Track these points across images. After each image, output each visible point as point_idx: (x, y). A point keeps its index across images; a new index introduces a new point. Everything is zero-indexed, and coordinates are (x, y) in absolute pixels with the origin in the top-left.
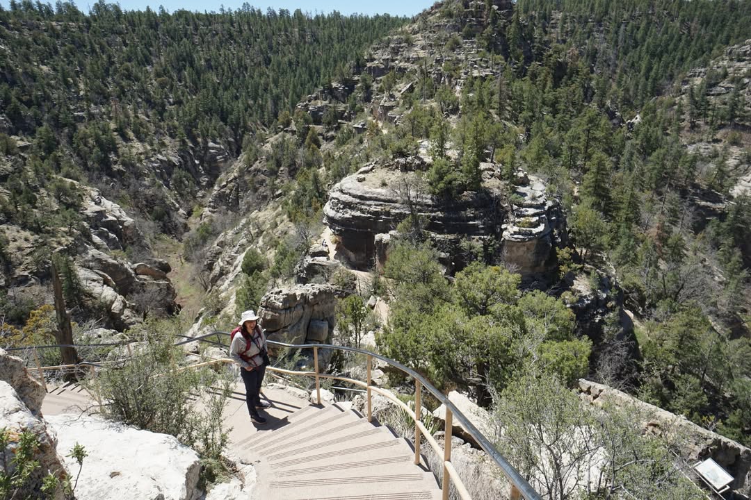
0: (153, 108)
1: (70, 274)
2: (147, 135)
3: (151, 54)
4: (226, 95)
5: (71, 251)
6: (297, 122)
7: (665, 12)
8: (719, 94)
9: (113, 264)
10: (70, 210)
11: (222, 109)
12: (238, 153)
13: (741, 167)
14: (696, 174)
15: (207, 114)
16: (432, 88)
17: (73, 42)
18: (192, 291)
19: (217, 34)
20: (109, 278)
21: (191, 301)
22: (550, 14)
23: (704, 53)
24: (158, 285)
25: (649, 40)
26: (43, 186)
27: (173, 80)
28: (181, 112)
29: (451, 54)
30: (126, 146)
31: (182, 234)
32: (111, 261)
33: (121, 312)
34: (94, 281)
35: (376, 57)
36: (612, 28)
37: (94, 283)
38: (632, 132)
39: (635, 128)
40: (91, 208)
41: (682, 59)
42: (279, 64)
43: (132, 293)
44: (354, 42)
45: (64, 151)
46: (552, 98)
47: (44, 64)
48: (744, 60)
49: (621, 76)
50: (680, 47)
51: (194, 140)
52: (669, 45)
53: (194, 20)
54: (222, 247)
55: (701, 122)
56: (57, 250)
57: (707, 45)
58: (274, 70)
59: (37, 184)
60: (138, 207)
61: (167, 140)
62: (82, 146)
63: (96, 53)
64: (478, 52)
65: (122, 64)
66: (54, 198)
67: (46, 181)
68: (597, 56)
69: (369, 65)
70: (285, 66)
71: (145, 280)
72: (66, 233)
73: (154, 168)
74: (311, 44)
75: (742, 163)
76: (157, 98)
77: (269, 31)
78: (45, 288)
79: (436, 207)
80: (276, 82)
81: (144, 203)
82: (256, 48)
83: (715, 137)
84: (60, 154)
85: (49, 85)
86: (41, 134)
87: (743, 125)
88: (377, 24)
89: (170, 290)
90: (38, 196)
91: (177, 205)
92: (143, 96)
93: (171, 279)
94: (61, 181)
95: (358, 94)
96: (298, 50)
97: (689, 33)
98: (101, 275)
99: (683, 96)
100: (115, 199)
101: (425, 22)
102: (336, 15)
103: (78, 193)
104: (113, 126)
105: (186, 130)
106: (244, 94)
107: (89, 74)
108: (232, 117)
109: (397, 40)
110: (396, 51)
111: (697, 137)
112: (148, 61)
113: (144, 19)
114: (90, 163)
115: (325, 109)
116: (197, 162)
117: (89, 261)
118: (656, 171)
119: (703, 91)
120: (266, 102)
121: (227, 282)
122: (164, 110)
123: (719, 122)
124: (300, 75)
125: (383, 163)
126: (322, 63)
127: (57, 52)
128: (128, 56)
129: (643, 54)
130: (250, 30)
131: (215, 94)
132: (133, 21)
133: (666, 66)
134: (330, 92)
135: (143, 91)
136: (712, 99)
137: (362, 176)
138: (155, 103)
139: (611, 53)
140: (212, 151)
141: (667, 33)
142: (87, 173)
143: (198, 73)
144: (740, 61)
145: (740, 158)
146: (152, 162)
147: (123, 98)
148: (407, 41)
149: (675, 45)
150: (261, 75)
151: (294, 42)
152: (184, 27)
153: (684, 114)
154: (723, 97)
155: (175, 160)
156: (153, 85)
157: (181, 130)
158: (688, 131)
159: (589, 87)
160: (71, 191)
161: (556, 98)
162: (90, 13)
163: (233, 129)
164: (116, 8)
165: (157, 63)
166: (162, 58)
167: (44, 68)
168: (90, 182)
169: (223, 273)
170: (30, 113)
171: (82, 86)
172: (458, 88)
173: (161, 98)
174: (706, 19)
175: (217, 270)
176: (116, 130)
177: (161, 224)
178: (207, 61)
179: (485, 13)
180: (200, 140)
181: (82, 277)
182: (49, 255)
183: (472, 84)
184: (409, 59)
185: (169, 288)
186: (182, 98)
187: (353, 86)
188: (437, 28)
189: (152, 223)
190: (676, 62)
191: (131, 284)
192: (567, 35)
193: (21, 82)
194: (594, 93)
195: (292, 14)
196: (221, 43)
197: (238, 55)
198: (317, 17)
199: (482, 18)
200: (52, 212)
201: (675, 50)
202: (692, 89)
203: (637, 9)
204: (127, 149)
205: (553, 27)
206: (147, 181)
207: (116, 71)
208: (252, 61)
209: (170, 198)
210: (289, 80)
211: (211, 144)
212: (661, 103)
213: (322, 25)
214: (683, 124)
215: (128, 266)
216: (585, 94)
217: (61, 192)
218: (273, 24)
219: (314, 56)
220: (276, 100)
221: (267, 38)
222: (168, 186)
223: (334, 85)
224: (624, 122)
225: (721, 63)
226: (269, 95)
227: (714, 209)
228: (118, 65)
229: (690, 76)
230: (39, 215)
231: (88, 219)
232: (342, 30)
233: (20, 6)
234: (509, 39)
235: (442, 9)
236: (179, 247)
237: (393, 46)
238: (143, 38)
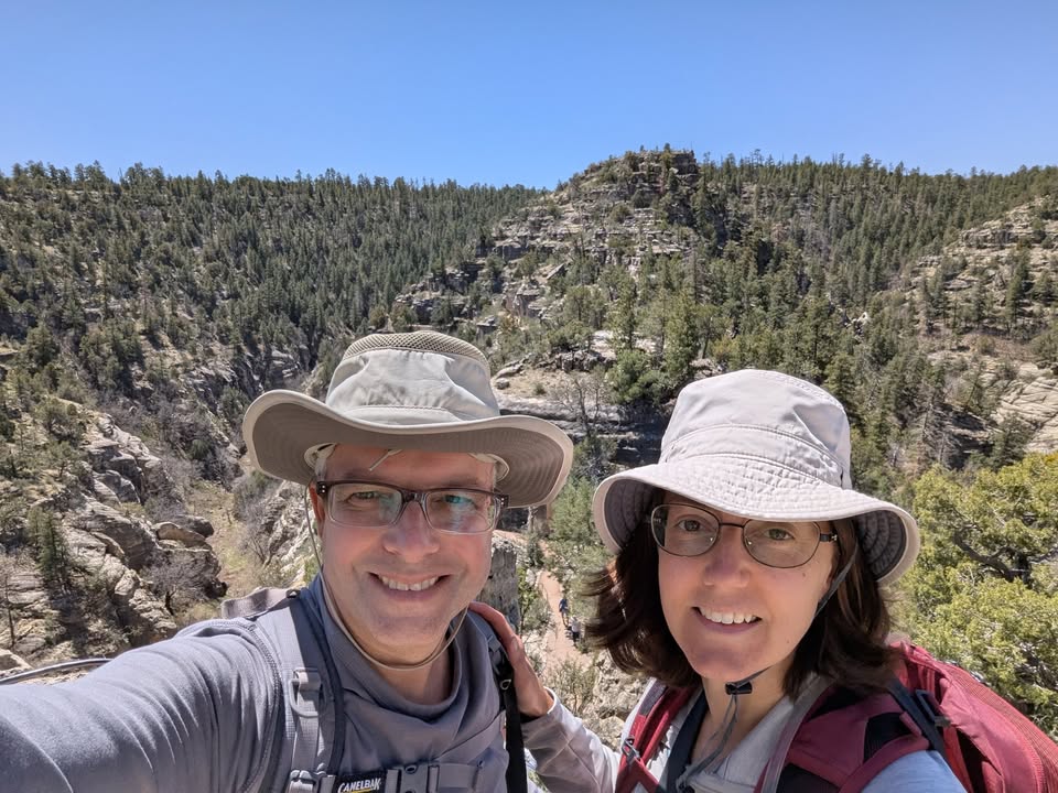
0: (199, 303)
1: (53, 538)
2: (187, 339)
3: (201, 232)
4: (297, 287)
5: (60, 504)
6: (396, 321)
7: (882, 187)
8: (960, 289)
9: (124, 525)
10: (63, 443)
11: (294, 305)
12: (312, 365)
13: (999, 383)
14: (945, 391)
15: (272, 312)
16: (593, 269)
17: (94, 216)
18: (244, 562)
19: (291, 207)
20: (115, 544)
21: (242, 578)
22: (741, 187)
23: (934, 237)
24: (192, 554)
25: (866, 220)
26: (27, 410)
27: (228, 265)
28: (237, 309)
29: (619, 226)
30: (158, 355)
31: (232, 479)
32: (120, 519)
33: (130, 594)
34: (91, 548)
35: (509, 234)
36: (821, 204)
37: (90, 552)
38: (860, 334)
39: (864, 330)
40: (95, 441)
41: (908, 245)
42: (372, 247)
43: (149, 566)
44: (475, 219)
45: (66, 362)
46: (758, 286)
47: (48, 243)
48: (985, 247)
49: (836, 264)
50: (904, 229)
51: (253, 347)
52: (890, 226)
53: (260, 189)
54: (287, 498)
55: (939, 324)
56: (37, 503)
57: (936, 228)
58: (365, 254)
59: (19, 407)
60: (168, 441)
61: (216, 347)
62: (91, 354)
63: (125, 229)
64: (656, 224)
65: (159, 244)
66: (41, 428)
67: (33, 402)
68: (805, 239)
69: (498, 244)
70: (379, 248)
71: (171, 547)
72: (55, 477)
73: (195, 386)
74: (416, 221)
75: (999, 378)
76: (205, 290)
77: (359, 204)
78: (12, 559)
79: (625, 425)
80: (367, 270)
81: (179, 435)
82: (342, 225)
83: (961, 344)
84: (59, 366)
85: (53, 271)
86: (34, 338)
87: (995, 329)
88: (506, 197)
89: (210, 562)
90: (17, 424)
91: (227, 439)
92: (186, 287)
93: (213, 546)
94: (55, 402)
95: (484, 282)
96: (399, 229)
97: (913, 212)
98: (101, 540)
99: (914, 291)
100: (135, 429)
101: (577, 188)
102: (452, 185)
103: (79, 420)
104: (139, 326)
105: (242, 332)
106: (323, 285)
107: (112, 257)
108: (306, 315)
109: (538, 211)
110: (537, 226)
111: (937, 343)
112: (195, 241)
113: (194, 188)
114: (101, 379)
115: (436, 302)
116: (256, 378)
117: (86, 519)
118: (894, 386)
119: (939, 284)
120: (353, 296)
121: (293, 549)
122: (214, 305)
123: (963, 324)
124: (401, 261)
125: (536, 361)
126: (431, 245)
127: (69, 228)
128: (169, 234)
129: (860, 237)
130: (335, 202)
131: (284, 285)
132: (179, 190)
133: (891, 253)
134: (444, 280)
135: (187, 280)
136: (952, 296)
137: (505, 380)
138: (201, 296)
139: (822, 236)
140: (277, 362)
141: (887, 211)
142: (96, 392)
143: (263, 257)
144: (979, 247)
145: (996, 371)
146: (193, 377)
147: (157, 289)
148: (553, 212)
149: (897, 227)
150: (347, 260)
151: (392, 218)
152: (247, 197)
153: (917, 313)
154: (964, 292)
155: (226, 374)
156: (200, 271)
157: (237, 333)
158: (924, 335)
159: (802, 275)
160: (68, 417)
161: (763, 288)
162: (122, 180)
163: (305, 332)
164: (158, 173)
165: (208, 244)
166: (216, 237)
167: (50, 250)
168: (99, 405)
169: (287, 537)
170: (22, 309)
171: (100, 273)
172: (632, 268)
173: (211, 290)
174: (932, 197)
175: (278, 531)
176: (144, 333)
177: (202, 465)
178: (276, 241)
179: (662, 176)
180: (261, 347)
181: (71, 542)
182: (24, 510)
183: (653, 262)
184: (555, 235)
185: (208, 558)
186: (239, 290)
187: (476, 272)
188: (595, 196)
189: (188, 464)
190: (901, 248)
191: (149, 552)
192: (764, 212)
193: (14, 267)
194: (810, 283)
195: (391, 184)
196: (295, 218)
197: (317, 235)
198: (425, 188)
199: (658, 183)
200: (36, 447)
201: (898, 232)
202: (925, 282)
203: (849, 181)
204: (158, 358)
205: (746, 203)
206: (184, 404)
207: (150, 253)
208: (336, 242)
209: (216, 428)
210: (385, 268)
211: (275, 353)
212: (888, 299)
213: (431, 198)
214: (918, 326)
215: (147, 526)
216: (799, 282)
217: (53, 418)
218: (366, 195)
219: (420, 237)
220: (367, 293)
221: (356, 212)
222: (214, 411)
223: (449, 270)
224: (848, 321)
225: (957, 251)
226: (357, 287)
227: (974, 439)
228: (153, 246)
229: (921, 266)
230: (15, 452)
231: (90, 457)
232: (459, 204)
233: (26, 171)
234: (695, 211)
235: (601, 172)
236: (225, 498)
237: (533, 219)
238: (190, 211)
